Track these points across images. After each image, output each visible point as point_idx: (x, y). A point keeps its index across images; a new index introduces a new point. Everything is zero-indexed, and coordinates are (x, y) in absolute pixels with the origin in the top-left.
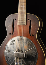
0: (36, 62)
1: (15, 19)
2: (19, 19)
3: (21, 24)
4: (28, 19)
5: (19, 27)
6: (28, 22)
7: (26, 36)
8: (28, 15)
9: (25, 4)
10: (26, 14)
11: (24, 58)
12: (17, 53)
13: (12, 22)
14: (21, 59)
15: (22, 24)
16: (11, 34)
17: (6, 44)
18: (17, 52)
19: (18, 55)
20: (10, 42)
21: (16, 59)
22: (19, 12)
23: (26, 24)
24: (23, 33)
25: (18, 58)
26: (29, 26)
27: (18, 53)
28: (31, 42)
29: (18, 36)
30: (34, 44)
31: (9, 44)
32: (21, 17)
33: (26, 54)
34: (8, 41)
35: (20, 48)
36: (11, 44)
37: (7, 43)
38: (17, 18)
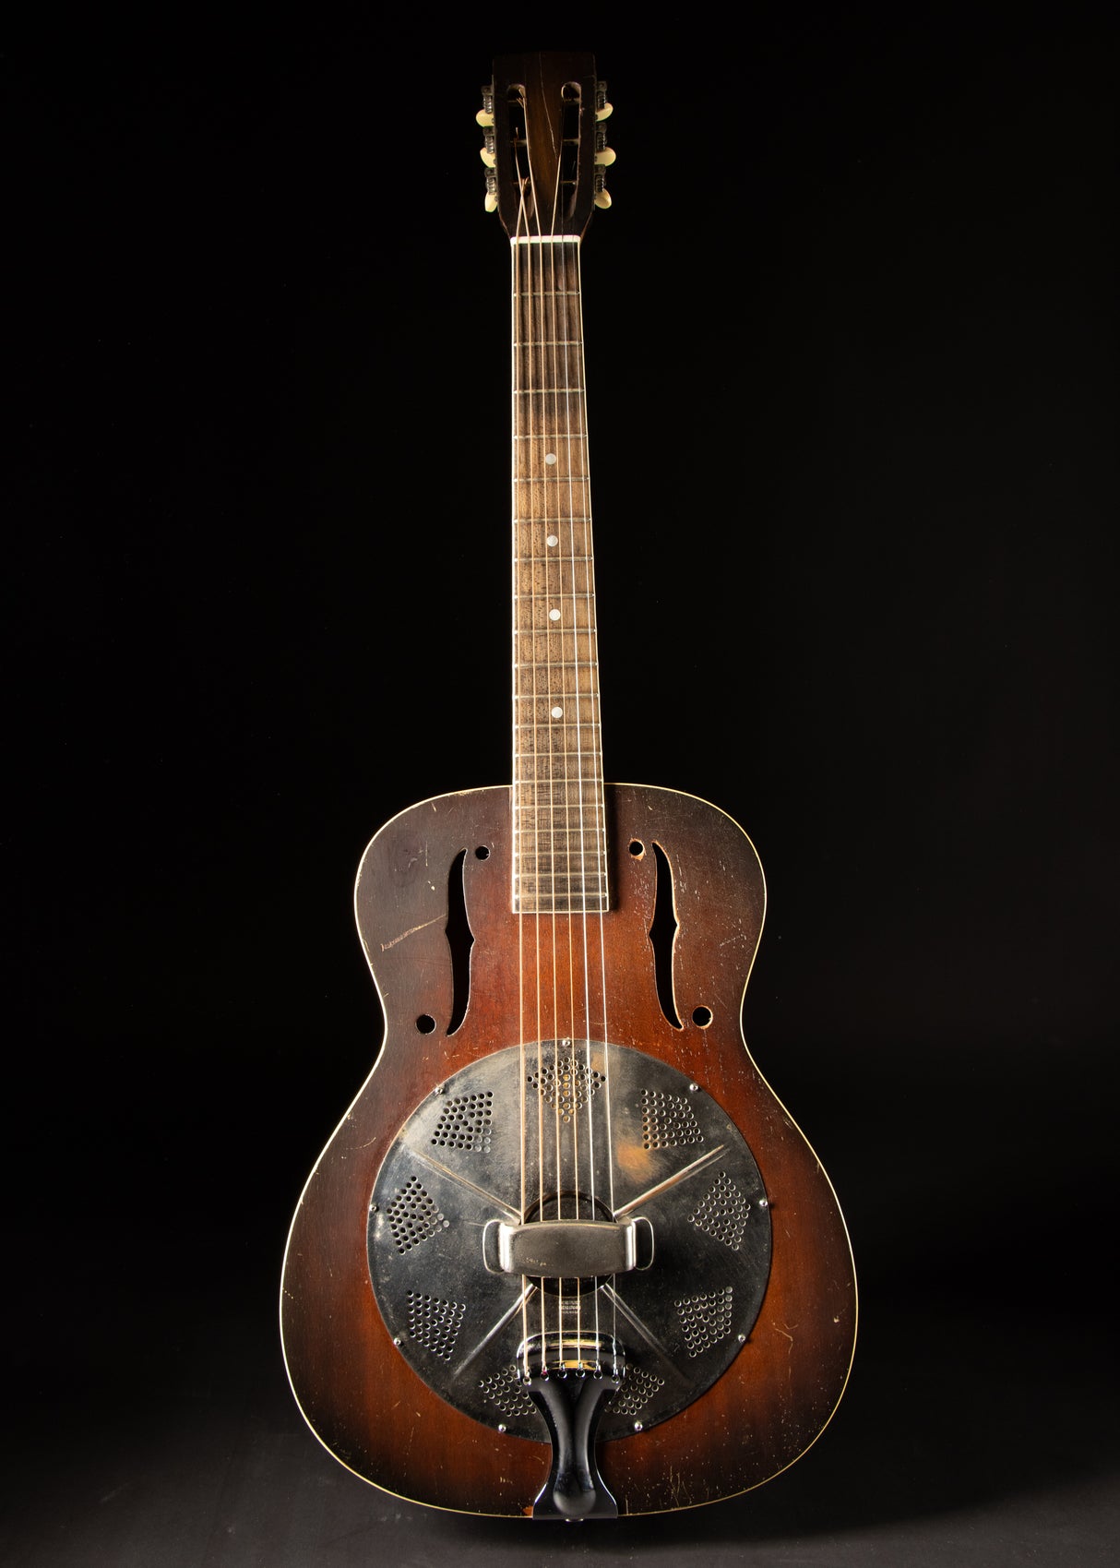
0: (757, 1300)
1: (481, 853)
2: (519, 845)
3: (561, 904)
4: (636, 849)
5: (546, 932)
6: (629, 873)
7: (622, 1035)
8: (628, 802)
9: (593, 680)
10: (611, 797)
11: (627, 1282)
12: (547, 1235)
13: (436, 887)
14: (588, 1287)
15: (576, 903)
16: (440, 1026)
17: (384, 1144)
18: (530, 1217)
19: (563, 1247)
20: (431, 1113)
21: (534, 1300)
22: (517, 768)
23: (616, 903)
24: (595, 990)
25: (551, 1287)
26: (648, 917)
27: (559, 1224)
28: (685, 1091)
29: (530, 1036)
30: (718, 1112)
31: (415, 1135)
32: (559, 826)
33: (641, 1230)
34: (409, 1103)
35: (568, 1171)
36: (445, 1136)
37: (394, 1128)
38: (502, 834)
